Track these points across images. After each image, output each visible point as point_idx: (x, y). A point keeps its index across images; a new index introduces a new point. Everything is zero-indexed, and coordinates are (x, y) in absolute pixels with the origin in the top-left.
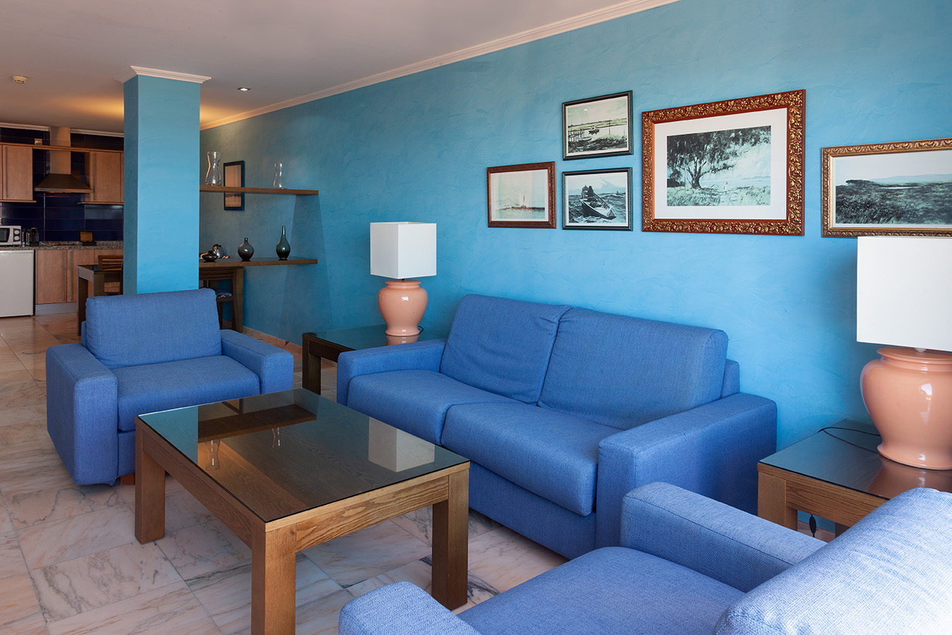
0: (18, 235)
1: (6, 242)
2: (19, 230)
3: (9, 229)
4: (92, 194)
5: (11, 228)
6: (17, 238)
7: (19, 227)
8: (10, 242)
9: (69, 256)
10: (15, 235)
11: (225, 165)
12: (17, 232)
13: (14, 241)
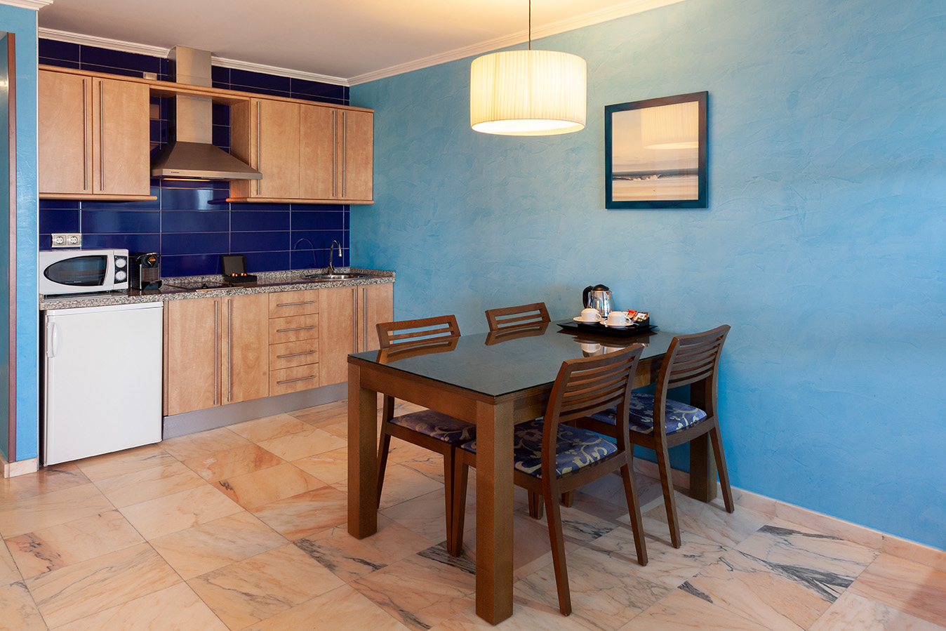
0: (124, 269)
1: (101, 284)
2: (125, 258)
3: (104, 258)
4: (253, 183)
5: (110, 253)
6: (121, 275)
7: (125, 252)
8: (108, 285)
9: (225, 309)
10: (117, 269)
11: (610, 110)
12: (121, 263)
13: (116, 281)
